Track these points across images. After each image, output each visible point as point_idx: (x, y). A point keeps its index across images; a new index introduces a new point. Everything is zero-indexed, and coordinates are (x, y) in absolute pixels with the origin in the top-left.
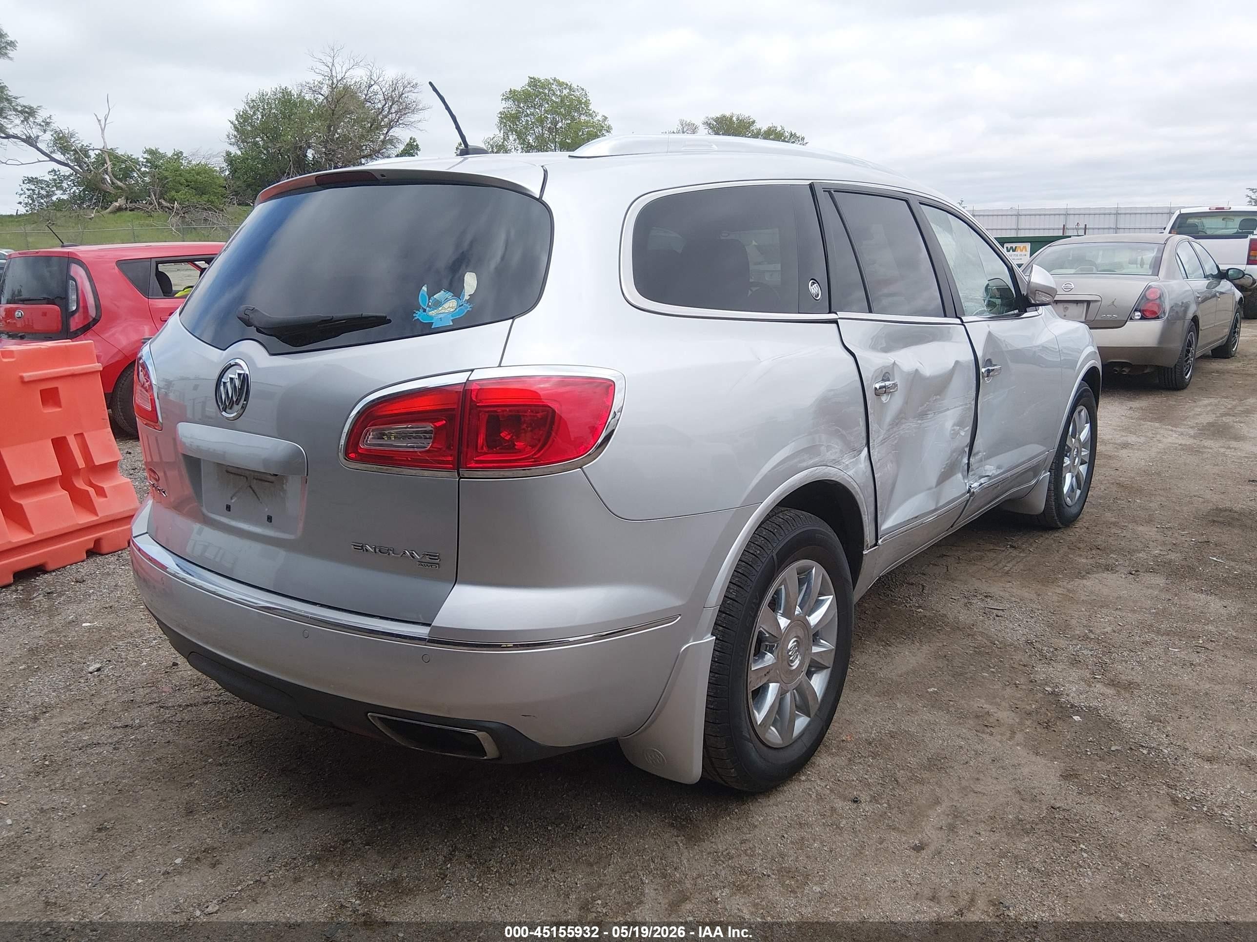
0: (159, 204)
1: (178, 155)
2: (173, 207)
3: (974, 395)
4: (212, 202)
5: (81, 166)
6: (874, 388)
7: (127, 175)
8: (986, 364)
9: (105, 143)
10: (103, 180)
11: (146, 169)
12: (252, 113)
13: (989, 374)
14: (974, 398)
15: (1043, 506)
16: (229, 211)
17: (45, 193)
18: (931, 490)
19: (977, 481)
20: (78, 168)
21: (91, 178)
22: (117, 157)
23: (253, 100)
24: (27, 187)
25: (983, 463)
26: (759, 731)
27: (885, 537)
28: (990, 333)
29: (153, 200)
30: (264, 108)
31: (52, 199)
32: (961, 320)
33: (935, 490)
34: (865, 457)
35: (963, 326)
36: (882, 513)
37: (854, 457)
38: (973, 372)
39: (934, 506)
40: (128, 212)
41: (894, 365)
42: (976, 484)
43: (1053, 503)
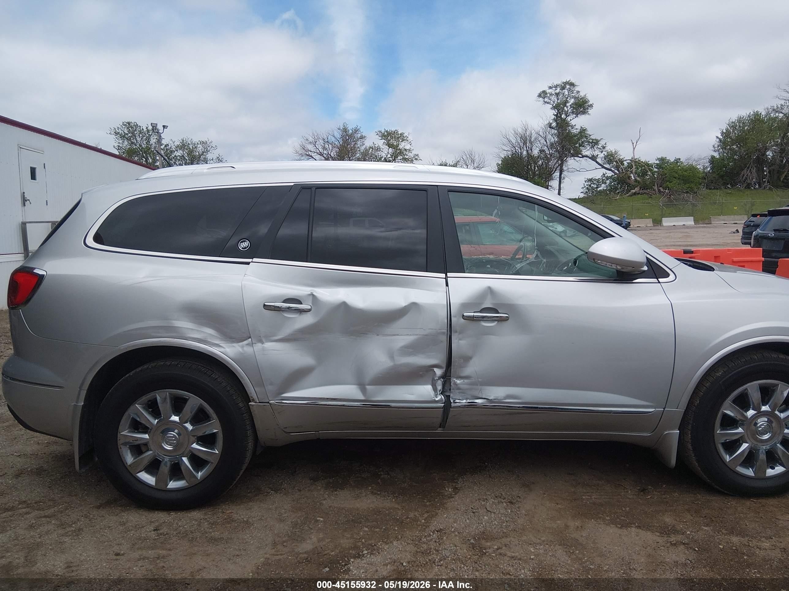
0: (659, 190)
1: (677, 161)
2: (665, 192)
3: (444, 331)
4: (691, 188)
5: (618, 170)
6: (265, 305)
7: (644, 173)
8: (483, 310)
9: (634, 156)
10: (629, 177)
11: (656, 170)
12: (732, 130)
13: (485, 319)
14: (443, 333)
15: (673, 461)
16: (700, 193)
17: (595, 186)
18: (362, 387)
19: (467, 399)
20: (616, 171)
21: (622, 176)
22: (640, 163)
23: (733, 122)
24: (586, 184)
25: (479, 387)
26: (129, 468)
27: (283, 401)
28: (489, 288)
29: (656, 188)
30: (740, 127)
31: (598, 189)
32: (446, 275)
33: (368, 387)
34: (247, 345)
35: (445, 280)
36: (271, 384)
37: (233, 342)
38: (443, 313)
39: (362, 397)
40: (639, 196)
41: (309, 295)
42: (464, 401)
43: (697, 464)
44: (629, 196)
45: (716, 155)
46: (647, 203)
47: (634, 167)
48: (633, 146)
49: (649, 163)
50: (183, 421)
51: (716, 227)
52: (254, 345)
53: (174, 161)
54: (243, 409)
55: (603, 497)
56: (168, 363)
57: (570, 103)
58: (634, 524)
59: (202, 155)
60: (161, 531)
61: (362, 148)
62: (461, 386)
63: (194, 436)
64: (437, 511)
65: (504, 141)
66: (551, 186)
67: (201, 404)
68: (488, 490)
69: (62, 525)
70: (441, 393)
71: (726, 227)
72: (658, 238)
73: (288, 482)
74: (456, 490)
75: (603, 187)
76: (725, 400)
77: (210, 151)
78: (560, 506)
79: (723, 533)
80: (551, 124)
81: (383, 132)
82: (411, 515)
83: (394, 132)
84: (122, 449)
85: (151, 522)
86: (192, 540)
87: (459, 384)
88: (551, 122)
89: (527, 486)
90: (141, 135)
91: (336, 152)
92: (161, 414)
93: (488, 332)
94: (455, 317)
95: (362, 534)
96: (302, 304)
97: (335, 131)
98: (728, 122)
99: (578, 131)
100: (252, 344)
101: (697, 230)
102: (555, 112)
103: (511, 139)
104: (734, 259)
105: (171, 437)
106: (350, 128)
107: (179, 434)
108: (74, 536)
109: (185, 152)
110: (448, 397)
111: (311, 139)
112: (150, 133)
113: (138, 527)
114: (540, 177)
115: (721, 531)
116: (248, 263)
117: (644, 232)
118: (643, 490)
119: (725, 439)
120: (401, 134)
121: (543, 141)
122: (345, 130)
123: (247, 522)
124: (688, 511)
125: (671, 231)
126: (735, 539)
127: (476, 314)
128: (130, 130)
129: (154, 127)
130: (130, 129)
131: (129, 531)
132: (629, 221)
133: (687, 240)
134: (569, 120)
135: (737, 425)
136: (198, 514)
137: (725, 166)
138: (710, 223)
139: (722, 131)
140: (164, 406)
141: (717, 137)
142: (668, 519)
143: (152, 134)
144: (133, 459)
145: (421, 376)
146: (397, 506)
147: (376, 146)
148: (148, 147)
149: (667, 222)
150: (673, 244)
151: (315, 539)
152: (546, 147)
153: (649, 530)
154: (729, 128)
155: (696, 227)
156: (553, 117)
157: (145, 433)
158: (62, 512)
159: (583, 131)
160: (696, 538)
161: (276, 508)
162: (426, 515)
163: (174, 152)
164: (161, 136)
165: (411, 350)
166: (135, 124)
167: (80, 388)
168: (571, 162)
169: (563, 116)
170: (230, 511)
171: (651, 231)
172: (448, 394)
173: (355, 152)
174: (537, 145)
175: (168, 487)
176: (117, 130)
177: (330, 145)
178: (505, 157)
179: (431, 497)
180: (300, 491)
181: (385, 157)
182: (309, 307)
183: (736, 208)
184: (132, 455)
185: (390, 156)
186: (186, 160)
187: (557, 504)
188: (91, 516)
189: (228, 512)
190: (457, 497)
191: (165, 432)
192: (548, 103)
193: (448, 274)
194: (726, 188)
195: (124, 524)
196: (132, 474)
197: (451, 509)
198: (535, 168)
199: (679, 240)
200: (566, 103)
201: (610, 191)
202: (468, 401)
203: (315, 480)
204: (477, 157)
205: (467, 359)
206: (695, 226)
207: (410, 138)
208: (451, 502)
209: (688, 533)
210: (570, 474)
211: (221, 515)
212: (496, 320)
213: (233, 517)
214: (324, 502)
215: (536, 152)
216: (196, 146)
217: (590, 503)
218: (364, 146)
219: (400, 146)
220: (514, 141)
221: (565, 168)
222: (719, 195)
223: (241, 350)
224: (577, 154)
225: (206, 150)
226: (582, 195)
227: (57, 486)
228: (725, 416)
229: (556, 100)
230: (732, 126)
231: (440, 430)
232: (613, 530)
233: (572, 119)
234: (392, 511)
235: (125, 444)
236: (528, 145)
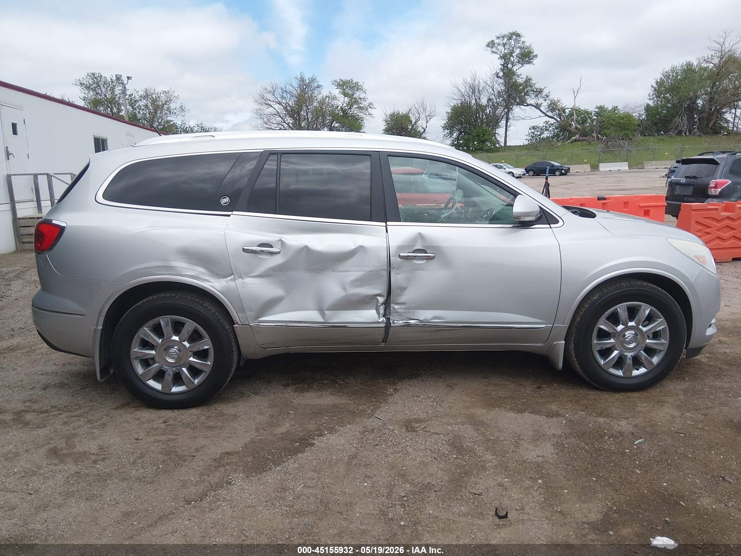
0: (597, 137)
1: (615, 109)
2: (603, 138)
3: (384, 267)
4: (627, 135)
5: (560, 118)
6: (243, 249)
7: (584, 121)
8: (415, 251)
9: (575, 104)
10: (571, 125)
11: (595, 117)
12: (665, 80)
13: (416, 258)
14: (384, 269)
15: (560, 365)
16: (635, 140)
17: (539, 133)
18: (322, 311)
19: (403, 320)
20: (559, 119)
21: (564, 124)
22: (580, 111)
23: (667, 72)
24: (531, 131)
25: (412, 311)
26: (140, 377)
27: (260, 324)
28: (420, 234)
29: (595, 135)
30: (673, 76)
31: (542, 136)
32: (386, 223)
33: (326, 312)
34: (231, 280)
35: (385, 227)
36: (251, 310)
37: (220, 278)
38: (384, 254)
39: (322, 320)
40: (579, 142)
41: (279, 240)
42: (401, 322)
43: (578, 366)
44: (570, 143)
45: (651, 103)
46: (586, 150)
47: (575, 115)
48: (574, 95)
49: (589, 110)
50: (182, 340)
51: (648, 172)
52: (236, 280)
53: (138, 111)
54: (228, 330)
55: (507, 393)
56: (168, 295)
57: (517, 53)
58: (528, 410)
59: (166, 104)
60: (169, 423)
61: (319, 97)
62: (399, 310)
63: (191, 351)
64: (381, 405)
65: (453, 90)
66: (498, 134)
67: (196, 327)
68: (420, 390)
69: (89, 422)
70: (383, 316)
71: (657, 172)
72: (593, 183)
73: (265, 387)
74: (396, 390)
75: (546, 134)
76: (600, 318)
77: (173, 101)
78: (473, 399)
79: (593, 416)
80: (498, 73)
81: (338, 82)
82: (361, 408)
83: (349, 82)
84: (134, 362)
85: (160, 417)
86: (193, 429)
87: (397, 309)
88: (498, 71)
89: (451, 387)
90: (105, 86)
91: (294, 101)
92: (164, 335)
93: (419, 268)
94: (393, 256)
95: (323, 421)
96: (272, 247)
97: (293, 81)
98: (662, 72)
99: (523, 80)
100: (235, 279)
101: (629, 174)
102: (502, 62)
103: (461, 88)
104: (641, 204)
105: (172, 352)
106: (307, 77)
107: (179, 350)
108: (101, 429)
109: (148, 102)
110: (388, 319)
111: (270, 89)
112: (114, 84)
113: (150, 421)
114: (487, 125)
115: (592, 415)
116: (229, 216)
117: (582, 177)
118: (539, 388)
119: (601, 347)
120: (356, 83)
121: (490, 90)
122: (302, 79)
123: (235, 415)
124: (571, 401)
125: (607, 176)
126: (601, 420)
127: (409, 254)
128: (94, 81)
129: (118, 78)
130: (95, 79)
131: (144, 424)
132: (569, 166)
133: (619, 185)
134: (515, 70)
135: (610, 337)
136: (197, 411)
137: (658, 114)
138: (643, 168)
139: (657, 81)
140: (167, 329)
141: (652, 86)
142: (554, 407)
143: (116, 85)
144: (143, 370)
145: (368, 303)
146: (350, 402)
147: (333, 95)
148: (113, 97)
149: (604, 167)
150: (606, 188)
151: (287, 425)
152: (493, 96)
153: (539, 414)
154: (663, 77)
155: (630, 172)
156: (500, 66)
157: (152, 349)
158: (87, 413)
159: (528, 80)
160: (572, 419)
161: (257, 406)
162: (372, 408)
163: (138, 102)
164: (125, 87)
165: (359, 283)
166: (100, 75)
167: (99, 315)
168: (517, 110)
169: (510, 66)
170: (221, 408)
171: (589, 176)
172: (388, 317)
173: (312, 100)
174: (485, 94)
175: (172, 391)
176: (82, 81)
177: (288, 94)
178: (455, 106)
179: (377, 395)
180: (274, 393)
181: (341, 106)
182: (279, 251)
183: (667, 154)
184: (142, 368)
185: (346, 105)
186: (150, 109)
187: (472, 398)
188: (111, 415)
189: (220, 409)
190: (396, 395)
191: (167, 349)
192: (496, 53)
193: (387, 222)
194: (658, 135)
195: (139, 419)
196: (143, 382)
197: (391, 403)
198: (483, 116)
199: (613, 185)
200: (512, 53)
201: (553, 137)
202: (404, 321)
203: (286, 386)
204: (428, 105)
205: (403, 289)
206: (629, 170)
207: (365, 87)
208: (391, 398)
209: (567, 416)
210: (485, 378)
211: (214, 411)
212: (425, 259)
213: (224, 412)
214: (294, 401)
215: (484, 101)
216: (159, 95)
217: (497, 397)
218: (321, 95)
219: (355, 95)
220: (463, 91)
221: (510, 116)
222: (652, 142)
223: (226, 284)
224: (522, 102)
225: (169, 99)
226: (526, 143)
227: (80, 395)
228: (600, 330)
229: (503, 50)
230: (666, 76)
231: (383, 345)
232: (511, 415)
233: (517, 69)
234: (346, 405)
235: (136, 358)
236: (476, 93)
